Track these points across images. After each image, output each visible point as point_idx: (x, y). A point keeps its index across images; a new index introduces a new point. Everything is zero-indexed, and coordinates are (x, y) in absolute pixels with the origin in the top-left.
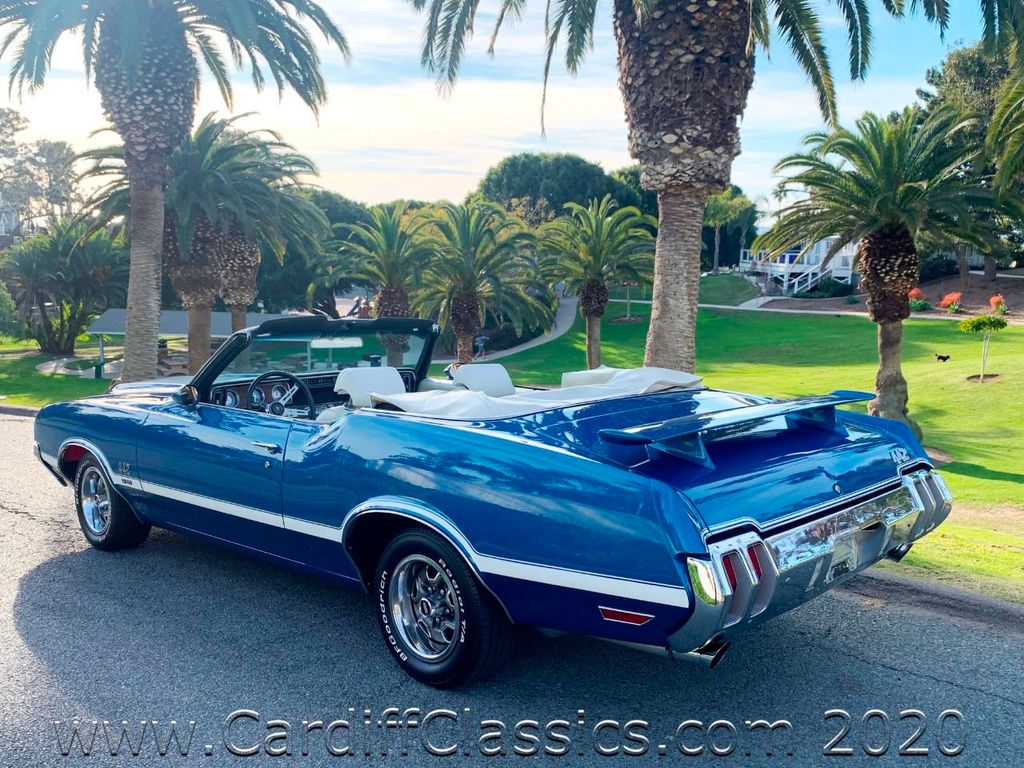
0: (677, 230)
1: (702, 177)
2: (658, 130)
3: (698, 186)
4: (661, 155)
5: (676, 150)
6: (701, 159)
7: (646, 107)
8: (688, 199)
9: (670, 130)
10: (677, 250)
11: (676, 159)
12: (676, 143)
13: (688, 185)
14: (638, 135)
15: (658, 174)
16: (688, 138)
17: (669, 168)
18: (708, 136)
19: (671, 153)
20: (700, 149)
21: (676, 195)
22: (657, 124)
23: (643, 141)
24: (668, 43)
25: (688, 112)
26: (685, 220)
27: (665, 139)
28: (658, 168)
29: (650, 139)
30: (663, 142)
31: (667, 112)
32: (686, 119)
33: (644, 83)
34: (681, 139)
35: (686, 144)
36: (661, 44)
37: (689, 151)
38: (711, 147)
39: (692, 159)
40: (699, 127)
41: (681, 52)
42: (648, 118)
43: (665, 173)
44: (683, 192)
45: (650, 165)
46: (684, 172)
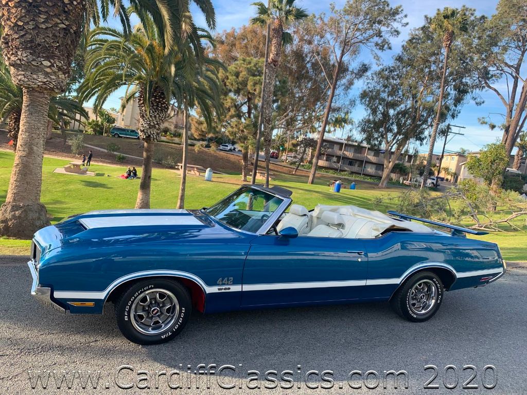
0: (40, 111)
1: (59, 87)
2: (39, 57)
3: (57, 91)
4: (38, 70)
5: (48, 70)
6: (59, 78)
7: (31, 41)
8: (46, 96)
9: (47, 59)
10: (39, 121)
11: (47, 74)
12: (49, 67)
13: (52, 89)
14: (25, 55)
15: (34, 79)
16: (57, 66)
17: (41, 78)
18: (65, 67)
19: (44, 70)
20: (60, 73)
21: (40, 92)
22: (39, 54)
23: (27, 59)
24: (51, 13)
25: (57, 52)
26: (44, 106)
27: (43, 62)
28: (35, 76)
29: (34, 60)
30: (42, 64)
31: (46, 49)
32: (56, 56)
33: (33, 29)
34: (52, 65)
35: (55, 69)
36: (46, 12)
37: (55, 72)
38: (64, 74)
39: (55, 76)
40: (62, 62)
41: (59, 21)
42: (31, 48)
43: (39, 80)
44: (44, 91)
45: (28, 73)
46: (51, 82)
